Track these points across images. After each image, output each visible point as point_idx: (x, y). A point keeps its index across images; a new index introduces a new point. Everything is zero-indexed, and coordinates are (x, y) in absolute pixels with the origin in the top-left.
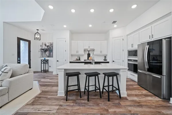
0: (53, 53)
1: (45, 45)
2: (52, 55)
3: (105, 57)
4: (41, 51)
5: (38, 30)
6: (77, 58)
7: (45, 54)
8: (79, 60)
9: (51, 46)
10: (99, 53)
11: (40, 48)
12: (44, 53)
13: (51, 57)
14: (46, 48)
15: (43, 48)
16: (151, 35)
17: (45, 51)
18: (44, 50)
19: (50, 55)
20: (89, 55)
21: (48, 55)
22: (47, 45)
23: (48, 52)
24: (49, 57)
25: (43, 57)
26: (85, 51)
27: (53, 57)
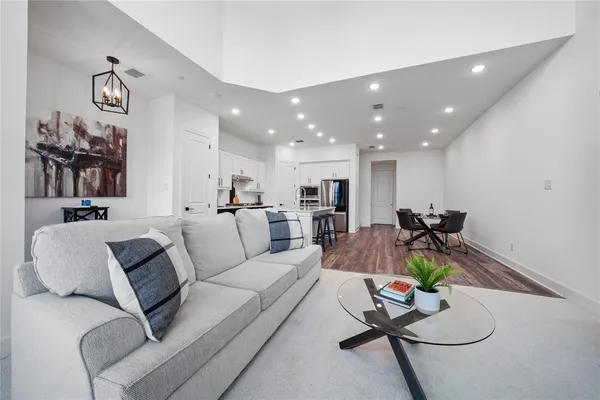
0: (124, 177)
1: (80, 130)
2: (119, 188)
3: (259, 197)
4: (45, 160)
5: (114, 61)
7: (76, 177)
9: (116, 143)
11: (41, 139)
12: (68, 173)
13: (115, 195)
14: (86, 145)
15: (61, 146)
17: (81, 162)
18: (65, 154)
19: (110, 188)
21: (97, 184)
22: (93, 132)
23: (98, 170)
24: (103, 192)
27: (123, 194)
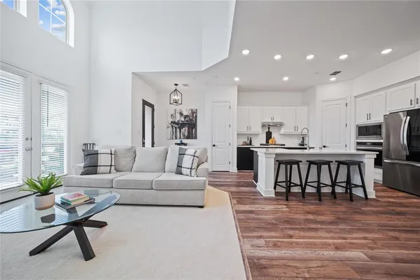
0: (196, 130)
1: (181, 114)
2: (194, 135)
3: (303, 138)
4: (172, 127)
5: (176, 85)
6: (246, 140)
7: (180, 131)
8: (251, 144)
9: (193, 116)
10: (292, 131)
11: (171, 120)
12: (178, 129)
13: (192, 138)
14: (183, 120)
15: (176, 121)
16: (413, 99)
17: (182, 125)
18: (177, 124)
19: (191, 135)
20: (269, 135)
21: (186, 134)
22: (185, 113)
23: (187, 128)
24: (188, 137)
25: (176, 138)
26: (263, 126)
27: (196, 138)
